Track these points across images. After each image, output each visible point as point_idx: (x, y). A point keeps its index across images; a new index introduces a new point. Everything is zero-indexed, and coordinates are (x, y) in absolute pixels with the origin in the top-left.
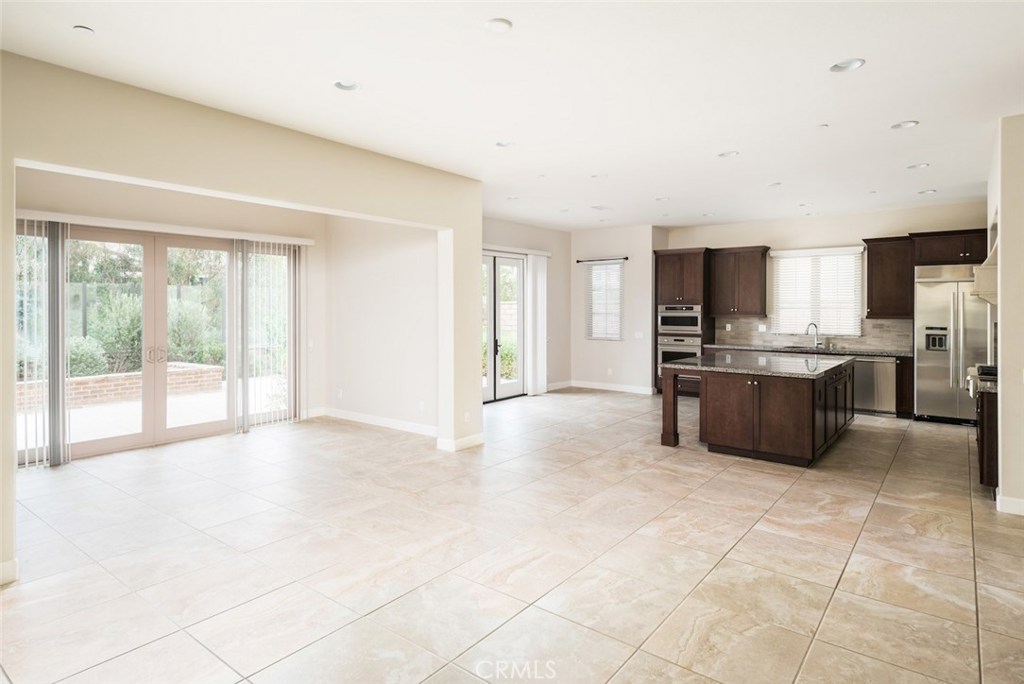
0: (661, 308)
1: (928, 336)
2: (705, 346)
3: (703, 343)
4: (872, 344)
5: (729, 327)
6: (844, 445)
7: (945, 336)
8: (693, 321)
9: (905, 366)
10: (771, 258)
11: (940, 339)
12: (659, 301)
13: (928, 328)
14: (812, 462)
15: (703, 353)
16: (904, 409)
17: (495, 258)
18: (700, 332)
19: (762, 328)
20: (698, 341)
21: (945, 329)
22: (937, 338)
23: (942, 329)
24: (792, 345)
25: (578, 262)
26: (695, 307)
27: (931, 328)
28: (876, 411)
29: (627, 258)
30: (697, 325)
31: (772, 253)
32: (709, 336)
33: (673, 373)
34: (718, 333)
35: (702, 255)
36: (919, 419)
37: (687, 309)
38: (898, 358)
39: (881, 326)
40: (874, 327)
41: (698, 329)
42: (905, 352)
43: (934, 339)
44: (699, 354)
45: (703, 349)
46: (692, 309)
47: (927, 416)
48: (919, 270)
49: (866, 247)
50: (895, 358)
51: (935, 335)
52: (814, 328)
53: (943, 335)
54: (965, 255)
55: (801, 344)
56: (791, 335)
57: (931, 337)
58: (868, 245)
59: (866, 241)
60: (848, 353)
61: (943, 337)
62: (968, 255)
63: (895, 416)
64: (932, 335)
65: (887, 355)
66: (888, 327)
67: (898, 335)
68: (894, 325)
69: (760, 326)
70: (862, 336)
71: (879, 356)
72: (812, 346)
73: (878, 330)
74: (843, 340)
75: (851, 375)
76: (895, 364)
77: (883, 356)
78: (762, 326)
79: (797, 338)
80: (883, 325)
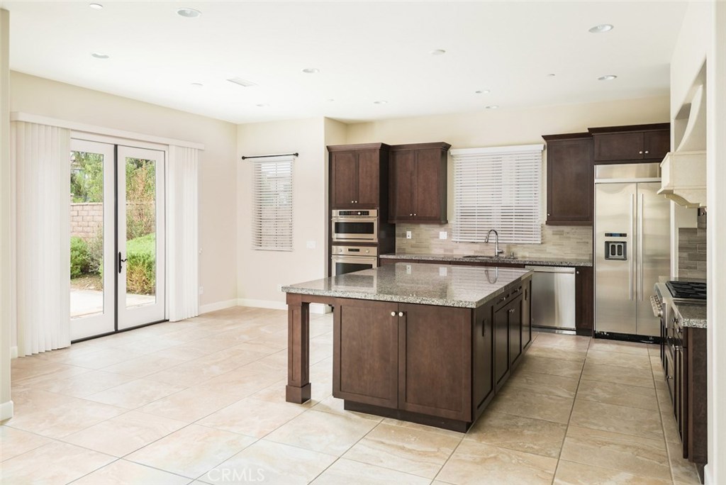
0: (335, 212)
1: (607, 243)
2: (381, 256)
3: (380, 252)
4: (552, 252)
5: (409, 234)
6: (518, 383)
7: (624, 243)
8: (367, 228)
9: (585, 277)
10: (452, 156)
11: (620, 247)
12: (333, 205)
13: (607, 235)
14: (471, 424)
15: (379, 265)
16: (585, 326)
17: (116, 146)
18: (376, 241)
19: (443, 235)
20: (374, 250)
21: (625, 235)
22: (616, 245)
23: (621, 235)
24: (472, 254)
25: (244, 158)
26: (370, 211)
27: (611, 235)
28: (556, 329)
29: (297, 155)
30: (372, 232)
31: (452, 151)
32: (387, 245)
33: (300, 301)
34: (398, 241)
35: (378, 152)
36: (600, 336)
37: (363, 213)
38: (578, 268)
39: (561, 233)
40: (553, 234)
41: (374, 237)
42: (585, 261)
43: (613, 246)
44: (375, 266)
45: (379, 260)
46: (368, 213)
47: (607, 333)
48: (599, 169)
49: (546, 144)
50: (574, 269)
51: (615, 242)
52: (495, 235)
53: (622, 242)
54: (644, 152)
55: (481, 252)
56: (472, 242)
57: (611, 245)
58: (548, 143)
59: (545, 137)
60: (527, 263)
61: (622, 245)
62: (647, 152)
63: (575, 333)
64: (611, 242)
65: (566, 265)
66: (568, 233)
67: (577, 242)
68: (573, 231)
69: (441, 233)
70: (542, 243)
71: (559, 266)
72: (493, 255)
73: (558, 236)
74: (524, 248)
75: (528, 291)
76: (574, 275)
77: (562, 266)
78: (443, 233)
79: (478, 246)
80: (563, 231)
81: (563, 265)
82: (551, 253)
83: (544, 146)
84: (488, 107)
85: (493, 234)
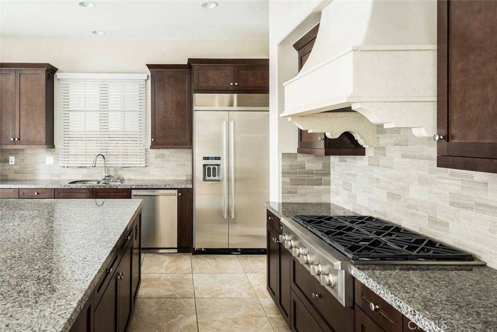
1: (205, 166)
5: (12, 159)
7: (218, 165)
9: (185, 197)
11: (214, 169)
13: (205, 158)
16: (185, 244)
19: (50, 160)
21: (219, 158)
22: (212, 167)
23: (216, 158)
27: (208, 158)
31: (58, 75)
36: (198, 252)
38: (180, 190)
40: (156, 158)
42: (186, 184)
43: (209, 169)
47: (204, 249)
48: (198, 98)
49: (150, 74)
50: (176, 191)
51: (210, 165)
52: (103, 159)
53: (216, 165)
54: (234, 84)
55: (89, 176)
56: (80, 167)
57: (207, 167)
58: (152, 72)
59: (150, 66)
60: (134, 187)
61: (216, 167)
62: (236, 84)
63: (176, 251)
64: (208, 165)
65: (170, 187)
66: (168, 156)
67: (176, 165)
68: (173, 154)
69: (47, 158)
70: (146, 166)
71: (163, 189)
72: (100, 178)
73: (160, 159)
74: (130, 171)
75: (138, 228)
76: (176, 197)
77: (165, 189)
78: (50, 157)
79: (85, 170)
80: (164, 155)
81: (167, 187)
82: (153, 175)
83: (148, 76)
84: (94, 32)
85: (100, 158)
